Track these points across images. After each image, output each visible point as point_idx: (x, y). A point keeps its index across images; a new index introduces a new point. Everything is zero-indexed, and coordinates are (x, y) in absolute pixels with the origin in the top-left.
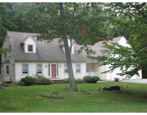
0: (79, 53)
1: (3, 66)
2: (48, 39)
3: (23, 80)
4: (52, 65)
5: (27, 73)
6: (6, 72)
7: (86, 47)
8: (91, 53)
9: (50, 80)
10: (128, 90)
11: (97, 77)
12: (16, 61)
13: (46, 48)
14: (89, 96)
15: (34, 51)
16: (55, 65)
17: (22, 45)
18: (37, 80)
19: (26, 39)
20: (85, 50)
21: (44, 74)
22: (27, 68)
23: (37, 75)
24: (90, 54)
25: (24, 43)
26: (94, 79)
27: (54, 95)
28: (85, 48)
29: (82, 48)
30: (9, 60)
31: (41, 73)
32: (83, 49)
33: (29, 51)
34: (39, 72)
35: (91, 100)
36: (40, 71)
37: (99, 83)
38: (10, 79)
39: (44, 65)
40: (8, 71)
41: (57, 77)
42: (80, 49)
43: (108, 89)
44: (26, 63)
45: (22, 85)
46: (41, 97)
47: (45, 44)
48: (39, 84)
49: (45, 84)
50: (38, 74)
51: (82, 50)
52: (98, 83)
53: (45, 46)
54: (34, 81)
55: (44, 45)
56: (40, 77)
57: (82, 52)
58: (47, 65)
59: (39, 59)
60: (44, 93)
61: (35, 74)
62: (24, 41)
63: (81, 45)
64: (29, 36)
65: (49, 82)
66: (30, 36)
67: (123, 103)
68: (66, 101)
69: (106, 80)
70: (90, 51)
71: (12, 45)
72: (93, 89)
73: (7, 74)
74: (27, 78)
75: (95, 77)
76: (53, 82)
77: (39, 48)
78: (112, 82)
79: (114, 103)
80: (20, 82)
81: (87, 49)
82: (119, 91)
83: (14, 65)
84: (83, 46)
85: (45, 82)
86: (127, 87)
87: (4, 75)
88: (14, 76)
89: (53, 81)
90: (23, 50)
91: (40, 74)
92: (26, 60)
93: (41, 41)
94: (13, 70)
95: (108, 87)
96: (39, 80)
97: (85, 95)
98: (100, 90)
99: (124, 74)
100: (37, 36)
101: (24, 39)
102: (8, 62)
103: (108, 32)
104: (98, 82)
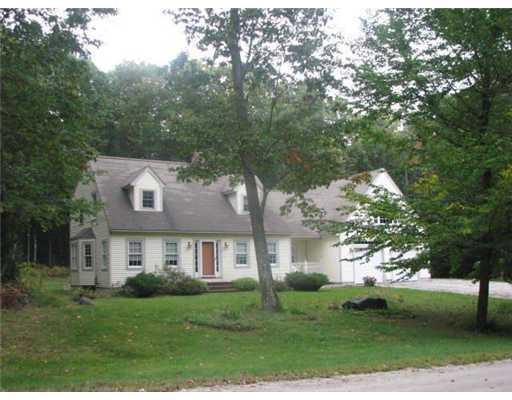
0: (282, 214)
1: (76, 246)
2: (207, 177)
3: (131, 282)
4: (203, 243)
5: (139, 263)
6: (84, 260)
7: (302, 197)
8: (313, 214)
9: (202, 283)
10: (406, 309)
11: (320, 275)
12: (113, 233)
13: (187, 200)
14: (316, 324)
15: (158, 207)
16: (212, 243)
17: (127, 191)
18: (166, 281)
19: (136, 175)
20: (299, 206)
21: (183, 267)
22: (140, 250)
23: (165, 269)
24: (311, 216)
25: (133, 187)
26: (314, 281)
27: (228, 322)
28: (300, 202)
29: (292, 201)
30: (91, 229)
31: (175, 263)
32: (294, 204)
33: (144, 206)
34: (171, 263)
35: (322, 334)
36: (173, 259)
37: (328, 291)
38: (96, 279)
39: (184, 243)
40: (90, 258)
41: (217, 274)
42: (287, 202)
43: (356, 307)
44: (136, 238)
45: (128, 296)
46: (196, 327)
47: (185, 188)
48: (174, 293)
49: (188, 294)
50: (169, 266)
51: (290, 206)
52: (323, 291)
53: (185, 195)
54: (159, 286)
55: (183, 191)
56: (174, 274)
57: (290, 211)
58: (192, 243)
59: (170, 228)
60: (202, 317)
61: (161, 267)
62: (133, 180)
63: (289, 193)
64: (145, 168)
65: (199, 287)
66: (148, 169)
67: (403, 340)
68: (262, 335)
69: (341, 283)
70: (310, 208)
71: (100, 190)
72: (317, 307)
73: (87, 266)
74: (142, 276)
75: (315, 274)
76: (207, 288)
77: (170, 199)
78: (358, 287)
79: (381, 342)
80: (123, 287)
81: (305, 204)
82: (385, 312)
83: (105, 243)
84: (293, 194)
85: (188, 288)
86: (401, 301)
87: (78, 267)
88: (107, 270)
89: (209, 284)
90: (129, 203)
91: (174, 266)
92: (136, 231)
93: (188, 181)
94: (104, 256)
95: (357, 302)
96: (172, 283)
97: (306, 322)
98: (336, 308)
99: (396, 268)
100: (178, 169)
101: (131, 174)
102: (89, 233)
103: (341, 158)
104: (323, 287)
